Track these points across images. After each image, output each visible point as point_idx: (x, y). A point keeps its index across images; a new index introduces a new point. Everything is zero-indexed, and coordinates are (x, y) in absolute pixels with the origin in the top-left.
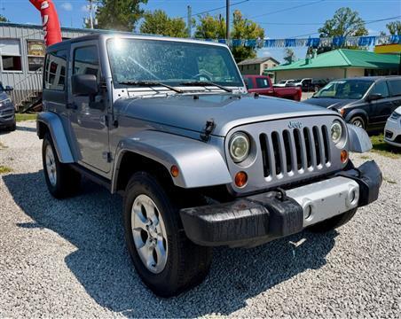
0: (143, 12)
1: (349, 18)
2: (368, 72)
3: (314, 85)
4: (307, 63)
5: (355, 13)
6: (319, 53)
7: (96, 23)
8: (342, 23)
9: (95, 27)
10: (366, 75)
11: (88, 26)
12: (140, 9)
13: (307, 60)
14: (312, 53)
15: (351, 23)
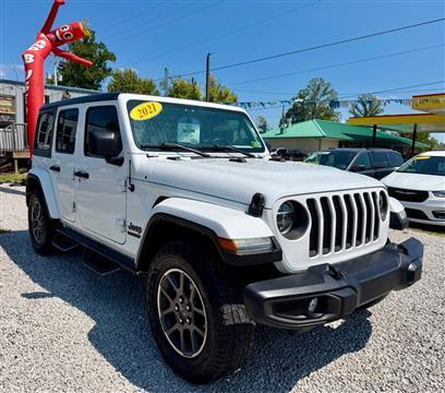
0: (110, 70)
1: (322, 89)
2: (342, 143)
3: (289, 155)
4: (282, 133)
5: (329, 85)
6: (293, 123)
7: (61, 79)
8: (316, 94)
9: (59, 83)
10: (340, 146)
11: (52, 82)
12: (108, 66)
13: (282, 130)
14: (286, 122)
15: (324, 94)
